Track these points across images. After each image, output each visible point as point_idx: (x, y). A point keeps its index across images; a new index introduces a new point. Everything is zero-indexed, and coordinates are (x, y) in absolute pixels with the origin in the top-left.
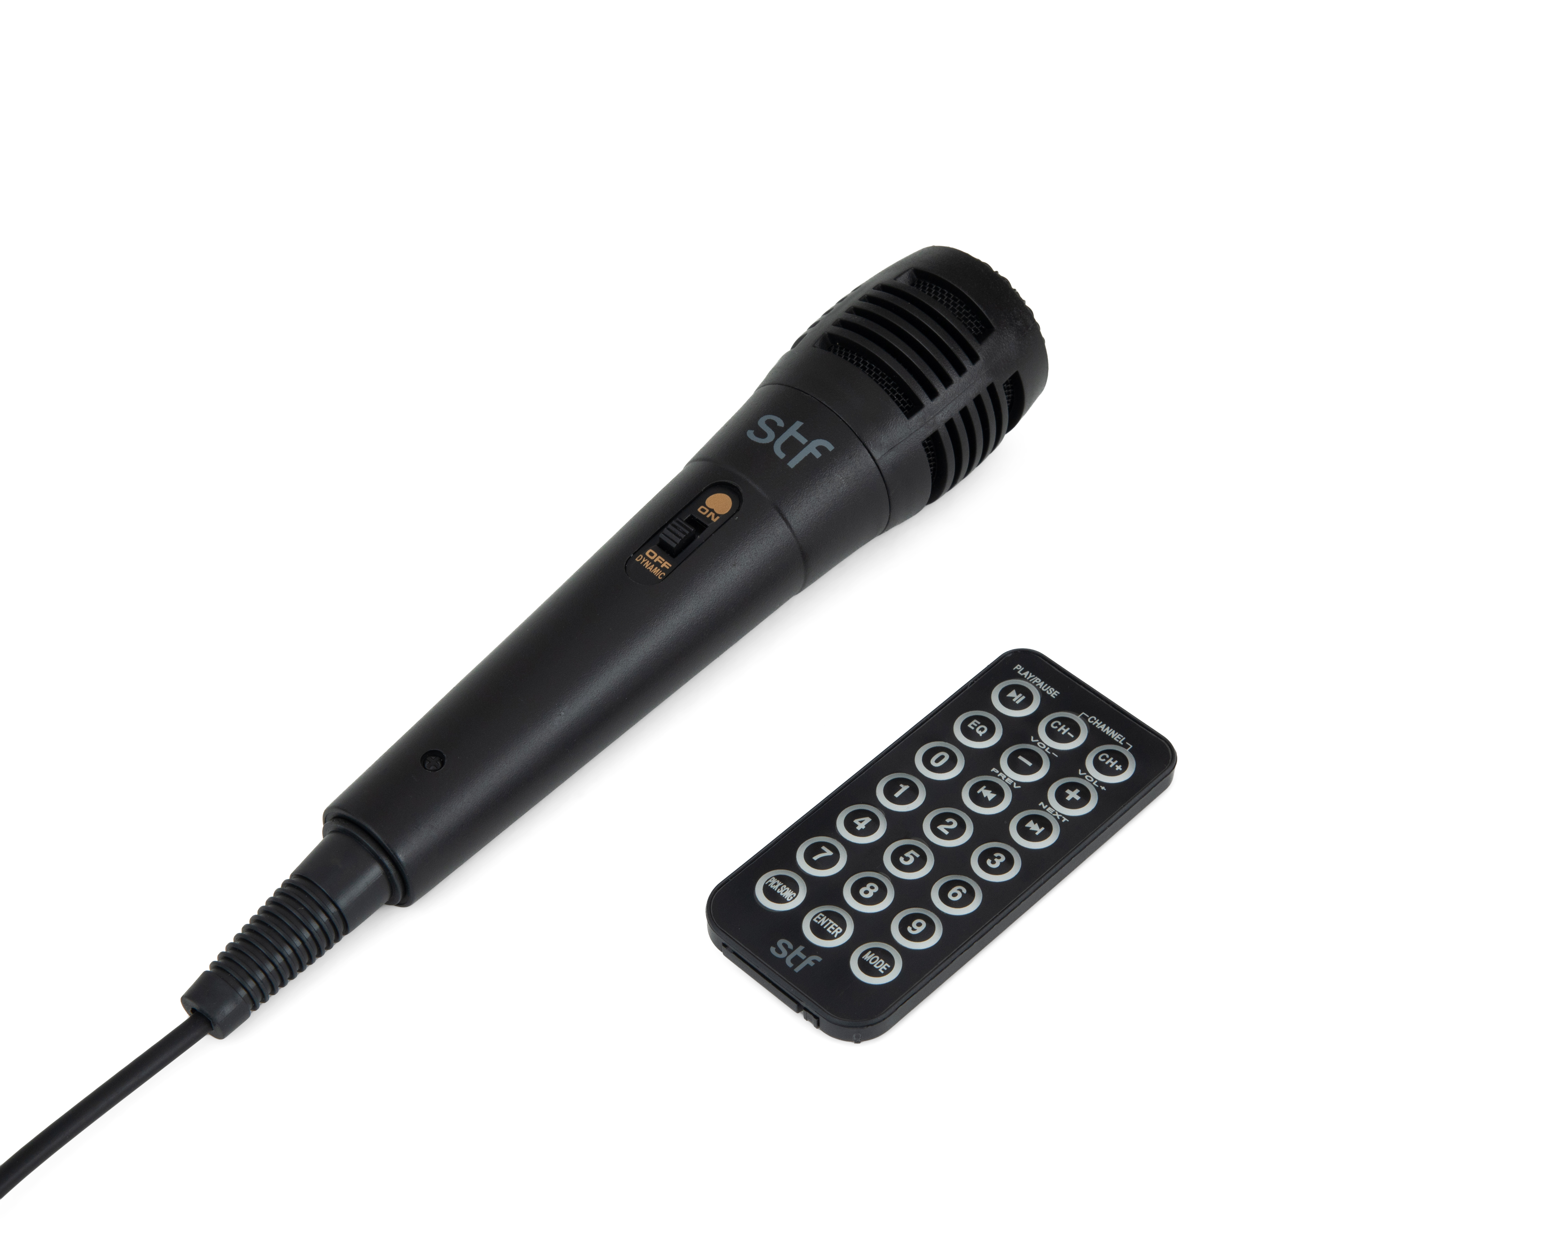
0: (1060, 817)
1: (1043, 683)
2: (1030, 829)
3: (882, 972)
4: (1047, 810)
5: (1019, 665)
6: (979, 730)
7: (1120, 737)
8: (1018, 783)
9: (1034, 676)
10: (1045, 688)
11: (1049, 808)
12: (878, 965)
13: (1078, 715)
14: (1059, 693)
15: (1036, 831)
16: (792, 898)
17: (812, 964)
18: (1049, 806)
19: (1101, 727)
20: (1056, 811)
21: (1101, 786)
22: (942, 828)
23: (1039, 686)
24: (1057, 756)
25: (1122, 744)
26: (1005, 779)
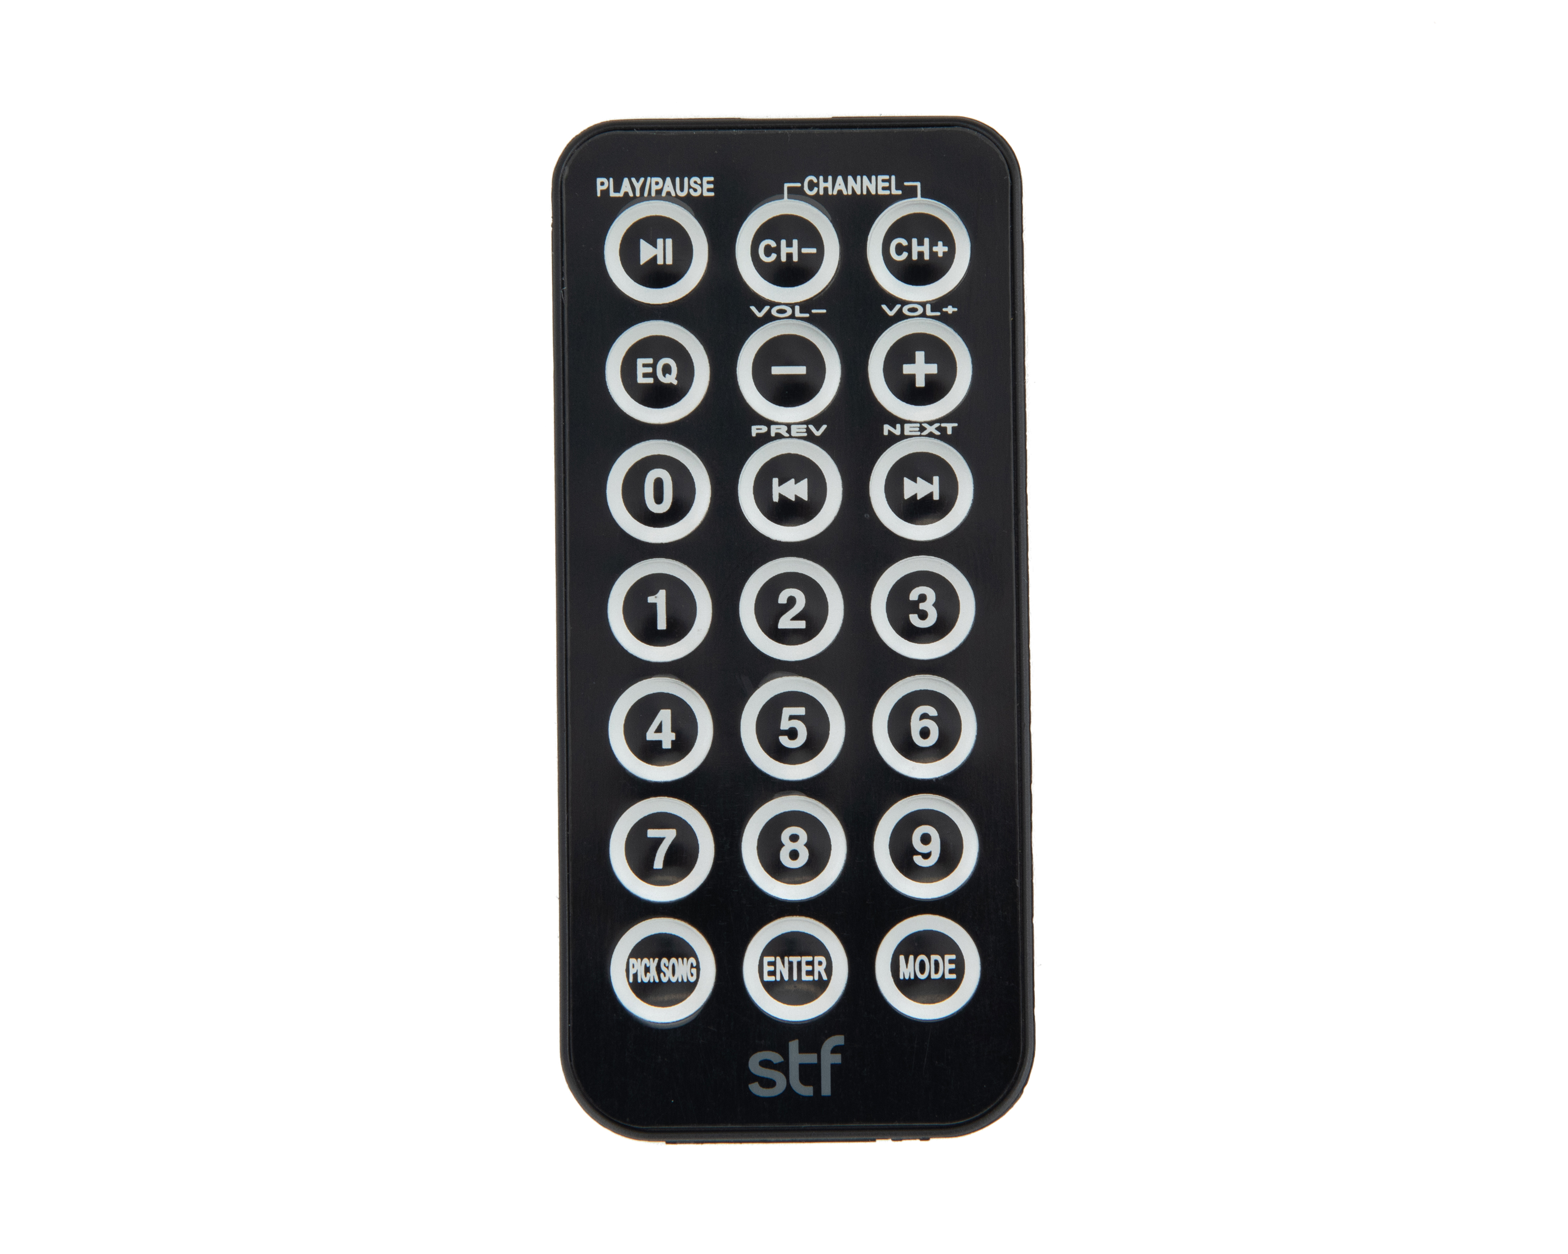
0: (937, 429)
1: (668, 180)
2: (919, 498)
3: (954, 976)
4: (906, 433)
5: (599, 180)
6: (664, 375)
7: (883, 181)
8: (816, 421)
9: (642, 180)
10: (682, 190)
11: (907, 427)
12: (937, 971)
13: (783, 198)
14: (712, 179)
15: (931, 495)
16: (694, 971)
17: (837, 1059)
18: (903, 422)
19: (837, 188)
20: (921, 423)
21: (944, 310)
22: (786, 622)
23: (669, 193)
24: (824, 311)
25: (899, 192)
26: (789, 431)
